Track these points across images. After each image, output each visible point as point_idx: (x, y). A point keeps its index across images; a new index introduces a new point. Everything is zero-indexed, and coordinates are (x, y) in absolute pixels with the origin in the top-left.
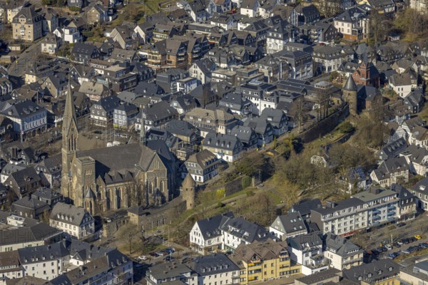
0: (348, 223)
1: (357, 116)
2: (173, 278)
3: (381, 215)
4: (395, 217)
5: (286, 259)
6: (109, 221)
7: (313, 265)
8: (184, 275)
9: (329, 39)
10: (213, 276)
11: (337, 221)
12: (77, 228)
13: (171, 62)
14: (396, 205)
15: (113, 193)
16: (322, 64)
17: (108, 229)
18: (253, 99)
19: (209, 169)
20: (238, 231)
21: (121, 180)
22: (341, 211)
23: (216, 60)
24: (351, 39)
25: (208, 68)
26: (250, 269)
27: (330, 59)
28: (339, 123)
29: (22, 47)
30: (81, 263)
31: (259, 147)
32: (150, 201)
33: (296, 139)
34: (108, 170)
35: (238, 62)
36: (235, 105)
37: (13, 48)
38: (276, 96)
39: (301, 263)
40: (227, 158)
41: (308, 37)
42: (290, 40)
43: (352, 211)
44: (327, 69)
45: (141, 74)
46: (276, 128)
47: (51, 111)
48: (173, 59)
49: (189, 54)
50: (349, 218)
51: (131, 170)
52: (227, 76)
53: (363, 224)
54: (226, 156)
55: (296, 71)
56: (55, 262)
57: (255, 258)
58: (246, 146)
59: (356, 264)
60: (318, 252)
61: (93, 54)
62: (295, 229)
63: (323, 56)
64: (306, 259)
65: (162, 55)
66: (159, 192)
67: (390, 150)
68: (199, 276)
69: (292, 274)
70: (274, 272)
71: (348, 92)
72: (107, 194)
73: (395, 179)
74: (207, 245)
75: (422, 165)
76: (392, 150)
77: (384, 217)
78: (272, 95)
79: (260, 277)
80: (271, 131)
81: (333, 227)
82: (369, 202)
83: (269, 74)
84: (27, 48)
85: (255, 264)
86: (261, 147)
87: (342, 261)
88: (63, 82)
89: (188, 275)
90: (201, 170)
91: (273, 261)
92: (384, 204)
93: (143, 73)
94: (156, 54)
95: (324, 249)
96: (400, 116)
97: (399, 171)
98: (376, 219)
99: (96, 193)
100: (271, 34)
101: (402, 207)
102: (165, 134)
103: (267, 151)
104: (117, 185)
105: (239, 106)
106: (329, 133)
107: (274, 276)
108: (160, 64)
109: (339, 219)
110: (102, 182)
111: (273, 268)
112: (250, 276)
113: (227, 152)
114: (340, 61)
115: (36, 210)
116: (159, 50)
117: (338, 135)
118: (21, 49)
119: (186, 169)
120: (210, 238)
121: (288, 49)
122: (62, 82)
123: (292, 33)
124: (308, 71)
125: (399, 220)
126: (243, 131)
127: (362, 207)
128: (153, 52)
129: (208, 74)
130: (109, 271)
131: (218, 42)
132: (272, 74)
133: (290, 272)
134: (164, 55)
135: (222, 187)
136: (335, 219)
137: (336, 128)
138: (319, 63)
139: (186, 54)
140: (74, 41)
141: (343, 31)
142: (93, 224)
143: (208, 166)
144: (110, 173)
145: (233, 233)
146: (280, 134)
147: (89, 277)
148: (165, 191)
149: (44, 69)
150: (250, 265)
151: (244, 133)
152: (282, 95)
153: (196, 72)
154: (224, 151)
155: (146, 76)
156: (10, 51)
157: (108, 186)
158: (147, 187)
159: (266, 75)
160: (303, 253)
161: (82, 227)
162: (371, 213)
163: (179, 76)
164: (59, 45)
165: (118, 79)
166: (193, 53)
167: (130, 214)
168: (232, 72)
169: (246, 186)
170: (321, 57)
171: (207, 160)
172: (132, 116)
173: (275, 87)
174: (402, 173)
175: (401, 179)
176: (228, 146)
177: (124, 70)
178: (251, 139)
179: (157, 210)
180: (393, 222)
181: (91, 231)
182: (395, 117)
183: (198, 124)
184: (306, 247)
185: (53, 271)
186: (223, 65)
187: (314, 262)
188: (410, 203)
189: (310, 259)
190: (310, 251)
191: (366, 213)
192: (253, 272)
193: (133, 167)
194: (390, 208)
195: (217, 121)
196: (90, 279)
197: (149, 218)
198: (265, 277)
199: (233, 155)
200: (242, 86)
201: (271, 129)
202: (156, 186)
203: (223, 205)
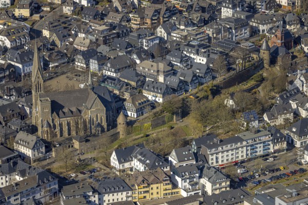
0: (230, 155)
1: (270, 69)
2: (78, 196)
3: (258, 150)
4: (269, 151)
5: (169, 184)
6: (57, 146)
7: (189, 189)
8: (88, 193)
9: (270, 9)
10: (111, 195)
11: (220, 154)
12: (30, 150)
13: (147, 23)
14: (270, 143)
15: (65, 125)
16: (257, 27)
17: (56, 151)
18: (192, 54)
19: (141, 108)
20: (143, 159)
21: (72, 115)
22: (224, 147)
23: (177, 23)
24: (287, 9)
25: (170, 29)
26: (140, 190)
27: (263, 24)
28: (254, 74)
29: (51, 8)
30: (22, 179)
31: (186, 91)
32: (93, 131)
33: (215, 86)
34: (62, 107)
35: (194, 24)
36: (177, 59)
37: (45, 9)
38: (207, 53)
39: (181, 187)
40: (159, 100)
41: (254, 6)
42: (238, 9)
43: (233, 147)
44: (261, 31)
45: (121, 32)
46: (202, 77)
47: (47, 59)
48: (148, 21)
49: (161, 18)
50: (230, 151)
51: (80, 108)
52: (181, 36)
53: (242, 156)
54: (158, 98)
55: (235, 33)
56: (4, 177)
57: (143, 182)
58: (174, 91)
59: (224, 189)
60: (195, 180)
61: (96, 15)
62: (186, 159)
63: (259, 22)
64: (184, 184)
65: (141, 19)
66: (99, 125)
67: (285, 96)
68: (99, 194)
69: (173, 195)
70: (159, 193)
71: (263, 51)
72: (61, 125)
73: (282, 120)
74: (121, 168)
75: (304, 109)
76: (287, 96)
77: (260, 151)
78: (205, 52)
79: (148, 197)
80: (197, 80)
81: (217, 158)
82: (248, 140)
83: (213, 36)
84: (55, 9)
85: (144, 187)
86: (188, 91)
87: (212, 186)
88: (66, 36)
89: (91, 194)
90: (134, 109)
91: (158, 185)
92: (260, 142)
93: (123, 31)
94: (136, 17)
95: (200, 177)
96: (301, 70)
97: (286, 114)
98: (254, 153)
99: (52, 124)
100: (224, 5)
101: (275, 144)
102: (117, 80)
103: (190, 95)
104: (67, 119)
105: (179, 60)
106: (245, 81)
107: (159, 196)
108: (139, 24)
109: (222, 152)
110: (57, 116)
111: (158, 191)
112: (140, 195)
113: (159, 95)
114: (270, 26)
115: (5, 136)
116: (139, 14)
117: (251, 83)
118: (51, 9)
119: (125, 108)
120: (123, 163)
121: (236, 16)
122: (64, 36)
123: (239, 5)
124: (245, 33)
125: (272, 153)
126: (173, 80)
127: (241, 144)
128: (135, 16)
129: (169, 34)
130: (37, 187)
131: (185, 9)
132: (215, 35)
133: (172, 193)
134: (142, 18)
135: (148, 122)
136: (219, 152)
137: (251, 78)
138: (256, 27)
139: (159, 18)
140: (88, 5)
141: (282, 2)
142: (44, 148)
143: (141, 106)
144: (64, 110)
145: (140, 160)
146: (204, 82)
147: (19, 191)
148: (104, 124)
149: (56, 26)
150: (139, 187)
151: (174, 81)
152: (212, 53)
153: (161, 32)
154: (157, 95)
155: (125, 34)
156: (43, 11)
157: (61, 119)
158: (91, 121)
159: (211, 35)
160: (182, 180)
161: (34, 150)
162: (249, 148)
163: (146, 35)
164: (75, 8)
165: (102, 35)
166: (164, 17)
167: (74, 141)
168: (185, 33)
169: (168, 122)
170: (257, 23)
171: (140, 102)
172: (103, 64)
173: (209, 46)
174: (288, 116)
175: (288, 119)
176: (160, 91)
177: (108, 29)
178: (178, 86)
179: (96, 138)
180: (267, 155)
181: (42, 153)
182: (297, 71)
183: (145, 73)
184: (186, 175)
185: (2, 183)
186: (182, 27)
187: (190, 187)
188: (281, 141)
189: (188, 185)
190: (187, 179)
191: (245, 148)
192: (142, 193)
193: (82, 105)
194: (265, 144)
195: (158, 71)
196: (20, 193)
197: (88, 144)
198: (151, 197)
199: (163, 97)
200: (185, 45)
201: (197, 79)
202: (97, 120)
203: (148, 136)
